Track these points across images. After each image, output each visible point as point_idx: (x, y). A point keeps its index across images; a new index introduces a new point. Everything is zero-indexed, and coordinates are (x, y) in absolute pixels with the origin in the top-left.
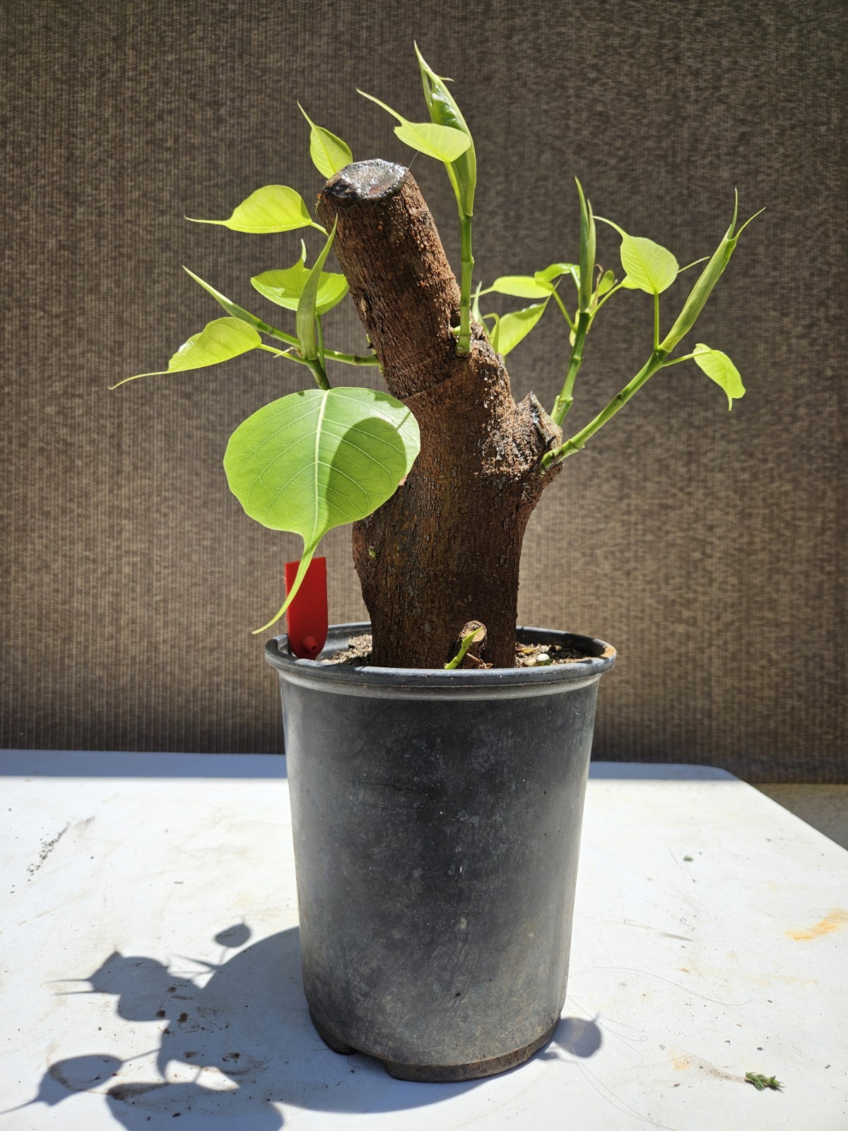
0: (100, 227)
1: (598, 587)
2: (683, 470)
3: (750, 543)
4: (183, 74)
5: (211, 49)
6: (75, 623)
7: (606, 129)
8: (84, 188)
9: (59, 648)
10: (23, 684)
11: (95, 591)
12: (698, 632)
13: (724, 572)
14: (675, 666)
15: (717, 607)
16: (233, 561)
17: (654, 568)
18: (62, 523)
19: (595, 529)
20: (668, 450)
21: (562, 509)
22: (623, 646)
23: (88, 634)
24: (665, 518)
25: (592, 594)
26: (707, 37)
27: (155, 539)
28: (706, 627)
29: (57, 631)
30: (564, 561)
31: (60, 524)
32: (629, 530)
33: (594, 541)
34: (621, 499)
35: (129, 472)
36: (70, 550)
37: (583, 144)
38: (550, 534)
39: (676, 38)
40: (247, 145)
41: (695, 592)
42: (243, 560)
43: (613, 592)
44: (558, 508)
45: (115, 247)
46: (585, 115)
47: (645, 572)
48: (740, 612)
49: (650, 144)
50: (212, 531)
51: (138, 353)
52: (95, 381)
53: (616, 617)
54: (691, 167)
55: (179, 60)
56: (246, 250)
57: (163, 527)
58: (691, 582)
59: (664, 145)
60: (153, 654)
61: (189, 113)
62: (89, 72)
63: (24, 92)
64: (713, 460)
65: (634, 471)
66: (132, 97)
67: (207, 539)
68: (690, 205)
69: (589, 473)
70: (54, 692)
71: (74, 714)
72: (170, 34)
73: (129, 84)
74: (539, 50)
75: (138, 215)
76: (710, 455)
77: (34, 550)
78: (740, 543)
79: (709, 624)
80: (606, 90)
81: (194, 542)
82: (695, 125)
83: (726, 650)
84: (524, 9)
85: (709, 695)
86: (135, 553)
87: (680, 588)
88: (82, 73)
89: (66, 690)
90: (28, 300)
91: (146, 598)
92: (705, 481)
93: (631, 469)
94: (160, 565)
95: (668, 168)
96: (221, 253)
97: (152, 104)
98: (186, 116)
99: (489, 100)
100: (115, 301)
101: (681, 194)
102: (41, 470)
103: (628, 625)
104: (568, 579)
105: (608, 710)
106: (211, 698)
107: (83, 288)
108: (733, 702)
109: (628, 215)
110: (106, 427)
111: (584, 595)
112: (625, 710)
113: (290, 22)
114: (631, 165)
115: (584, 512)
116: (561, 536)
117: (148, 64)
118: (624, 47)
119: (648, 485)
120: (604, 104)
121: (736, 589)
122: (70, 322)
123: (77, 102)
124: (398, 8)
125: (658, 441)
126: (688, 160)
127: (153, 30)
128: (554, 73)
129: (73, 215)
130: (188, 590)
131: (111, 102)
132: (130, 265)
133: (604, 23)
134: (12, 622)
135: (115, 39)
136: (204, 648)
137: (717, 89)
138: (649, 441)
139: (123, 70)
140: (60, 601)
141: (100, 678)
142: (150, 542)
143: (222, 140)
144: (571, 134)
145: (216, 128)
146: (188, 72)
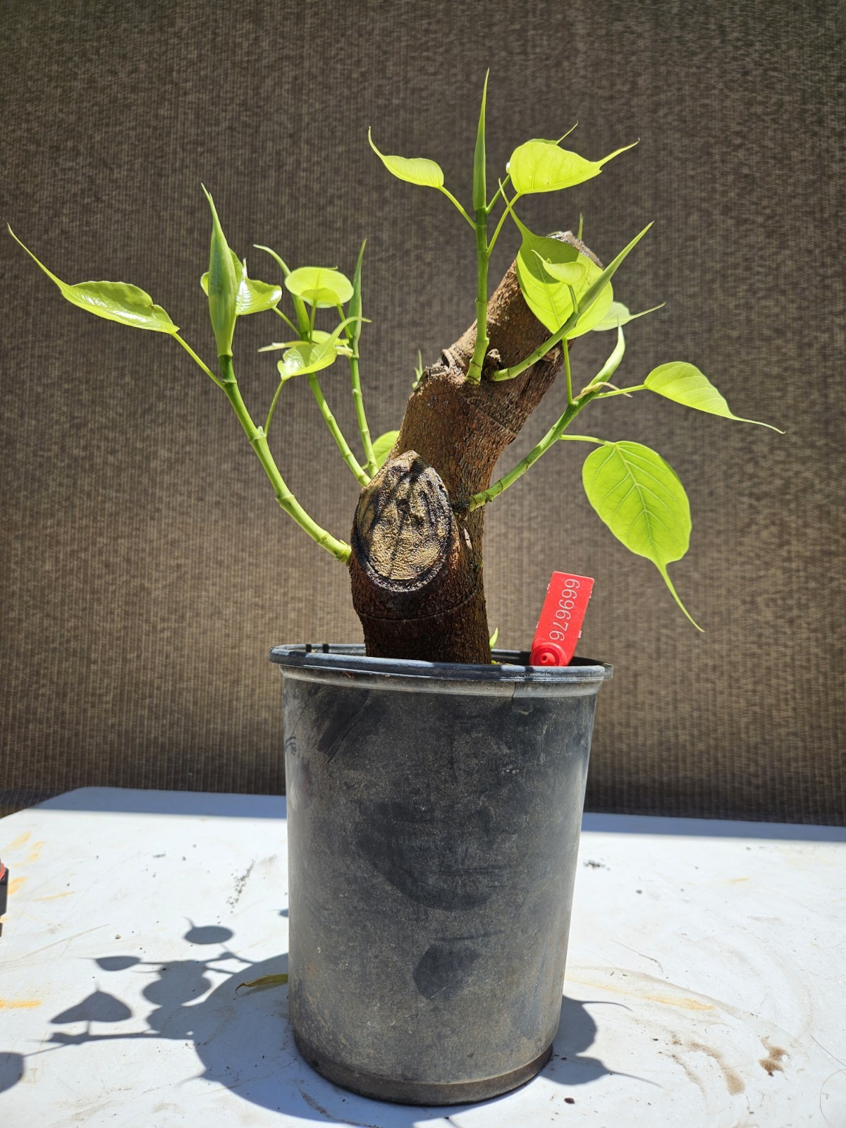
1: (760, 635)
6: (244, 666)
7: (752, 190)
9: (228, 691)
10: (194, 725)
17: (819, 616)
18: (234, 571)
19: (754, 576)
20: (828, 496)
21: (719, 555)
24: (828, 565)
25: (753, 643)
27: (319, 586)
29: (227, 675)
30: (723, 609)
31: (233, 573)
32: (790, 577)
33: (754, 588)
34: (781, 546)
36: (241, 596)
37: (729, 205)
38: (708, 581)
39: (819, 103)
40: (409, 222)
43: (776, 640)
44: (716, 555)
46: (731, 178)
47: (810, 620)
49: (797, 201)
51: (307, 413)
53: (781, 666)
54: (840, 222)
55: (348, 151)
56: (408, 316)
57: (326, 574)
59: (811, 202)
61: (357, 197)
62: (269, 166)
66: (306, 186)
68: (841, 257)
69: (746, 520)
71: (240, 755)
72: (340, 128)
73: (303, 174)
74: (685, 122)
77: (209, 597)
80: (751, 154)
84: (669, 85)
86: (300, 600)
88: (261, 167)
89: (233, 731)
93: (789, 516)
94: (324, 611)
95: (816, 223)
97: (324, 190)
98: (354, 199)
99: (638, 168)
101: (830, 247)
102: (216, 522)
103: (793, 675)
104: (728, 627)
105: (776, 764)
109: (777, 268)
111: (745, 643)
112: (793, 764)
114: (778, 222)
115: (742, 559)
116: (719, 583)
117: (321, 156)
118: (767, 114)
119: (808, 531)
120: (750, 167)
122: (246, 387)
123: (257, 192)
124: (548, 93)
125: (818, 487)
126: (836, 215)
127: (325, 126)
128: (699, 142)
131: (288, 191)
133: (747, 93)
134: (186, 666)
135: (291, 136)
138: (808, 488)
139: (298, 162)
140: (230, 645)
141: (265, 720)
142: (314, 589)
143: (386, 219)
144: (717, 196)
145: (381, 209)
146: (356, 161)
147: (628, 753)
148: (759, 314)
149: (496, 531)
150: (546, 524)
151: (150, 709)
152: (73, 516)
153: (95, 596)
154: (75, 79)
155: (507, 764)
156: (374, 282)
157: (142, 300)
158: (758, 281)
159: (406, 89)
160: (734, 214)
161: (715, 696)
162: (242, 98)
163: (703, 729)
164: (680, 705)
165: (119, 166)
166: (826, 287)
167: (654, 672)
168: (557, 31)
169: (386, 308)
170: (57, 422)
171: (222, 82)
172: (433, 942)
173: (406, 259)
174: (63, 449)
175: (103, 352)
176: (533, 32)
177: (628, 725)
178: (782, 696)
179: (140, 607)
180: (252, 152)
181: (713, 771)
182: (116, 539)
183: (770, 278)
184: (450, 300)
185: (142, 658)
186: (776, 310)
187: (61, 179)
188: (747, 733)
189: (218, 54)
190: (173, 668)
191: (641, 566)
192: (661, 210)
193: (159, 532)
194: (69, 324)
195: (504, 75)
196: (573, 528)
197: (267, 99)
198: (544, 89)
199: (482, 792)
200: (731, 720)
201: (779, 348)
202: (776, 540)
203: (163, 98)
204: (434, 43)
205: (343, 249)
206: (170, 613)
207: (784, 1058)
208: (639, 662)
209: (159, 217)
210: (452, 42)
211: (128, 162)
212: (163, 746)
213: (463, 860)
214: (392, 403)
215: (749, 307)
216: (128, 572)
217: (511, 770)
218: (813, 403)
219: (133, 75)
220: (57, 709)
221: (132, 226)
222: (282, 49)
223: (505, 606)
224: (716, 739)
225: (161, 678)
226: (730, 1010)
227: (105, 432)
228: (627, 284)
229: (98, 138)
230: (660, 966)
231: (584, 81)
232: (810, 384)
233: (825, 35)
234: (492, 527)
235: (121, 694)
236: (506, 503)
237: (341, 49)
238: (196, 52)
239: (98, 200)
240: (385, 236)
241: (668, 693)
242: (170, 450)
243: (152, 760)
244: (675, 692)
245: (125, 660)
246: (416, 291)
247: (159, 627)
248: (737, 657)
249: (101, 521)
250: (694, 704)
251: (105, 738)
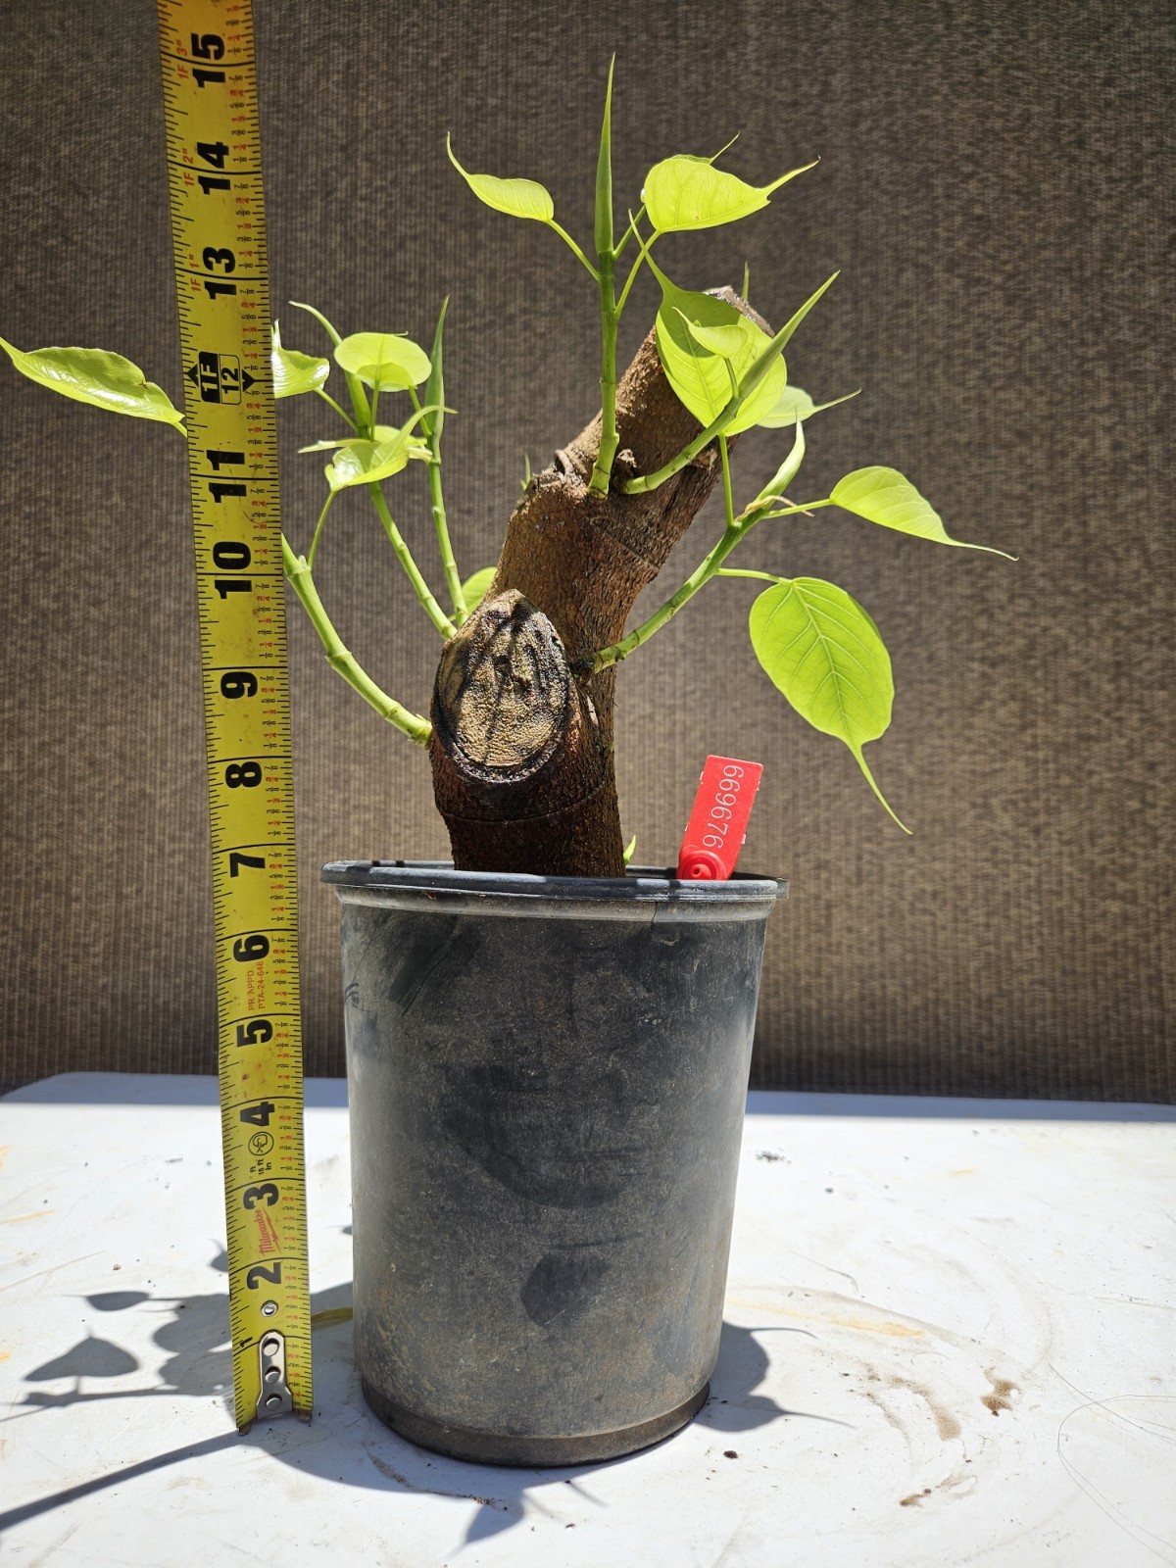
1: (995, 850)
2: (1109, 688)
7: (987, 238)
12: (1140, 911)
14: (1110, 960)
15: (1165, 877)
17: (1074, 822)
19: (987, 769)
20: (1087, 661)
21: (941, 742)
22: (1034, 932)
24: (1086, 754)
25: (987, 860)
26: (1121, 112)
27: (393, 789)
28: (1151, 905)
30: (946, 815)
32: (1036, 771)
33: (988, 786)
34: (1023, 728)
37: (956, 258)
38: (926, 778)
39: (1079, 116)
40: (513, 275)
41: (1133, 855)
43: (1017, 855)
44: (937, 742)
46: (958, 220)
47: (1062, 828)
49: (1047, 254)
51: (373, 547)
53: (1023, 890)
54: (1105, 283)
56: (513, 410)
58: (1127, 842)
59: (1067, 254)
61: (438, 238)
62: (312, 191)
64: (1150, 672)
65: (1041, 690)
66: (365, 222)
68: (1106, 332)
69: (977, 694)
73: (361, 205)
74: (895, 140)
76: (1147, 666)
79: (1155, 900)
80: (986, 186)
82: (1109, 227)
84: (874, 88)
85: (1159, 1000)
86: (366, 809)
87: (1112, 851)
88: (301, 193)
92: (1140, 702)
93: (1036, 687)
94: (400, 824)
95: (1074, 285)
97: (390, 228)
98: (435, 242)
99: (831, 206)
101: (1092, 318)
103: (1040, 903)
104: (952, 839)
105: (1017, 1022)
111: (976, 860)
112: (1040, 1023)
113: (567, 118)
114: (1022, 282)
115: (971, 747)
116: (941, 780)
117: (386, 178)
118: (1009, 131)
119: (1061, 708)
120: (983, 204)
123: (296, 230)
124: (707, 94)
125: (1073, 648)
126: (1101, 274)
127: (392, 135)
128: (915, 169)
131: (339, 228)
133: (981, 101)
135: (343, 148)
137: (1137, 179)
138: (1060, 649)
139: (354, 187)
141: (320, 976)
142: (387, 793)
143: (480, 271)
144: (940, 246)
145: (473, 256)
146: (437, 187)
147: (819, 1012)
148: (996, 410)
149: (639, 711)
150: (707, 700)
151: (157, 964)
152: (42, 694)
153: (76, 807)
154: (31, 65)
155: (646, 1012)
156: (465, 361)
157: (130, 376)
158: (995, 364)
159: (507, 84)
160: (962, 271)
161: (935, 933)
163: (919, 977)
164: (888, 945)
165: (97, 192)
166: (1086, 374)
167: (854, 902)
168: (718, 7)
169: (481, 399)
170: (16, 561)
172: (547, 1251)
173: (508, 327)
174: (25, 599)
175: (79, 460)
176: (685, 8)
177: (819, 974)
178: (1024, 932)
179: (140, 822)
180: (287, 173)
181: (931, 1034)
182: (103, 726)
183: (1011, 361)
184: (573, 387)
185: (144, 892)
186: (1019, 405)
187: (13, 212)
188: (978, 981)
192: (863, 264)
193: (166, 716)
194: (29, 420)
196: (744, 706)
197: (308, 95)
198: (702, 89)
199: (611, 1050)
200: (957, 965)
201: (1022, 458)
202: (1017, 721)
205: (420, 313)
206: (182, 829)
207: (1013, 1393)
208: (833, 888)
210: (571, 19)
211: (109, 186)
212: (176, 1014)
213: (587, 1141)
214: (492, 533)
215: (981, 400)
216: (122, 772)
217: (651, 1020)
218: (1068, 534)
219: (115, 59)
220: (23, 966)
221: (116, 277)
222: (329, 23)
223: (652, 814)
224: (936, 991)
225: (172, 920)
226: (945, 1335)
227: (85, 574)
228: (817, 367)
229: (65, 151)
230: (854, 1282)
231: (755, 80)
232: (1063, 507)
233: (1088, 19)
234: (633, 706)
235: (115, 944)
236: (652, 672)
237: (414, 25)
239: (67, 241)
240: (479, 295)
241: (872, 931)
242: (178, 599)
243: (160, 1034)
244: (882, 929)
245: (120, 896)
246: (524, 374)
247: (167, 849)
248: (964, 879)
249: (81, 702)
250: (907, 944)
251: (93, 1004)
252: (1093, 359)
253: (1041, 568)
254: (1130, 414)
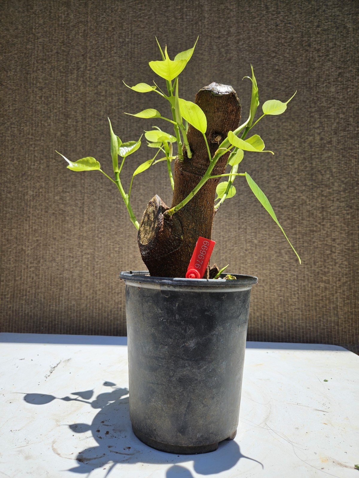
0: (77, 127)
1: (283, 267)
2: (320, 215)
3: (353, 246)
4: (109, 67)
5: (119, 56)
6: (65, 282)
7: (280, 76)
8: (71, 112)
9: (58, 293)
10: (44, 307)
11: (73, 269)
12: (331, 286)
13: (341, 259)
14: (321, 301)
15: (339, 275)
16: (127, 257)
17: (309, 258)
19: (281, 241)
20: (313, 206)
21: (266, 233)
22: (296, 293)
23: (70, 287)
25: (280, 270)
26: (322, 35)
27: (96, 248)
28: (334, 284)
29: (57, 286)
30: (267, 255)
31: (60, 243)
32: (296, 241)
34: (292, 228)
35: (87, 221)
36: (63, 253)
37: (270, 82)
38: (261, 244)
39: (309, 37)
41: (328, 268)
42: (131, 256)
44: (264, 232)
45: (82, 134)
46: (270, 71)
47: (305, 260)
48: (350, 277)
49: (299, 80)
50: (119, 244)
51: (91, 174)
52: (74, 186)
53: (292, 279)
54: (318, 88)
55: (107, 61)
56: (133, 132)
57: (99, 243)
58: (326, 264)
59: (305, 80)
60: (95, 295)
61: (111, 81)
62: (73, 68)
63: (49, 78)
64: (333, 210)
65: (297, 216)
66: (89, 77)
67: (117, 248)
68: (318, 103)
70: (56, 311)
71: (63, 320)
72: (104, 52)
73: (88, 72)
74: (251, 47)
75: (91, 121)
76: (332, 208)
77: (50, 253)
78: (348, 247)
79: (335, 283)
80: (279, 60)
81: (111, 249)
82: (319, 71)
83: (344, 295)
84: (244, 32)
85: (337, 315)
86: (88, 254)
87: (321, 267)
88: (70, 69)
89: (60, 310)
90: (49, 156)
91: (92, 272)
92: (330, 219)
94: (98, 259)
95: (308, 89)
96: (123, 134)
97: (97, 79)
98: (110, 82)
100: (82, 155)
101: (313, 99)
102: (53, 221)
103: (298, 283)
104: (269, 263)
105: (290, 321)
106: (118, 314)
107: (70, 150)
108: (349, 319)
110: (78, 204)
111: (277, 270)
112: (298, 322)
113: (150, 44)
116: (266, 245)
117: (95, 64)
118: (286, 43)
119: (304, 222)
120: (279, 66)
121: (348, 267)
123: (69, 80)
124: (192, 35)
125: (308, 203)
126: (316, 85)
127: (97, 51)
129: (66, 123)
130: (109, 269)
131: (82, 79)
132: (88, 140)
133: (277, 34)
134: (40, 282)
135: (83, 55)
136: (115, 292)
137: (327, 56)
138: (304, 203)
139: (86, 66)
140: (59, 274)
141: (74, 305)
142: (94, 249)
146: (111, 66)
148: (283, 129)
151: (26, 301)
153: (3, 254)
155: (161, 317)
159: (132, 34)
160: (272, 86)
161: (264, 292)
162: (62, 39)
163: (259, 306)
165: (10, 70)
166: (312, 117)
168: (196, 9)
169: (124, 129)
171: (53, 33)
175: (5, 150)
176: (185, 10)
178: (293, 293)
179: (21, 258)
180: (66, 63)
181: (263, 325)
182: (11, 229)
185: (22, 279)
186: (290, 127)
188: (278, 308)
189: (51, 21)
190: (35, 283)
191: (232, 238)
193: (29, 226)
195: (173, 28)
197: (73, 40)
199: (153, 327)
200: (271, 303)
201: (291, 143)
203: (29, 40)
204: (143, 15)
206: (34, 260)
209: (27, 91)
210: (151, 14)
211: (14, 68)
212: (31, 316)
214: (127, 170)
215: (278, 126)
216: (16, 243)
218: (306, 167)
219: (16, 31)
221: (16, 95)
222: (79, 18)
224: (264, 311)
225: (30, 288)
227: (6, 184)
232: (305, 159)
233: (311, 8)
235: (13, 295)
238: (42, 20)
240: (123, 98)
242: (33, 191)
243: (26, 322)
245: (15, 280)
246: (137, 121)
247: (29, 267)
248: (273, 276)
249: (5, 222)
250: (255, 296)
251: (7, 313)
252: (314, 112)
253: (297, 178)
254: (326, 129)
